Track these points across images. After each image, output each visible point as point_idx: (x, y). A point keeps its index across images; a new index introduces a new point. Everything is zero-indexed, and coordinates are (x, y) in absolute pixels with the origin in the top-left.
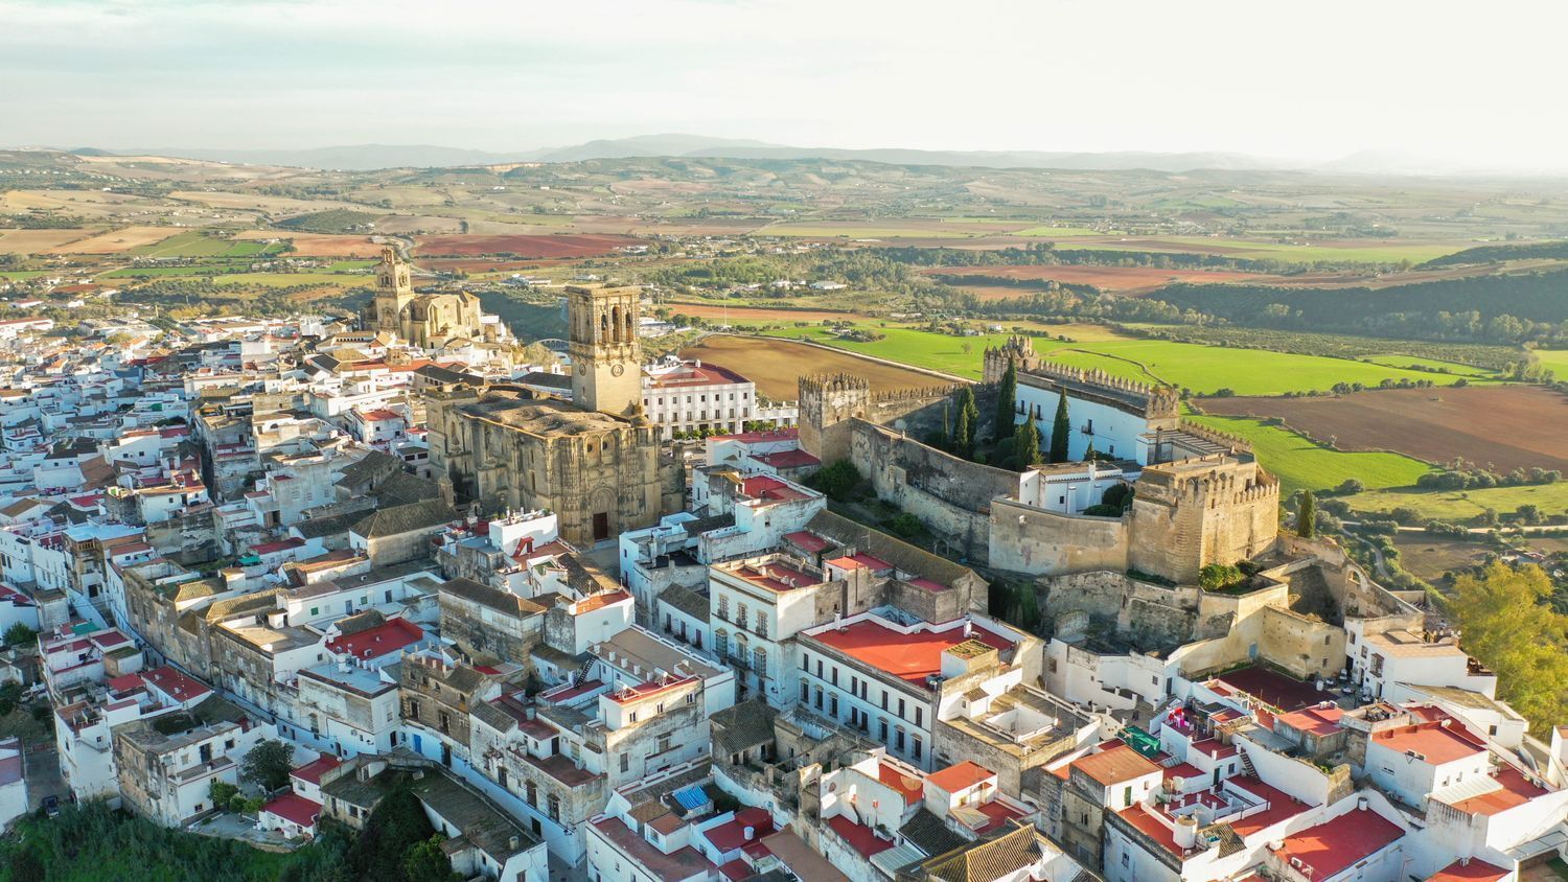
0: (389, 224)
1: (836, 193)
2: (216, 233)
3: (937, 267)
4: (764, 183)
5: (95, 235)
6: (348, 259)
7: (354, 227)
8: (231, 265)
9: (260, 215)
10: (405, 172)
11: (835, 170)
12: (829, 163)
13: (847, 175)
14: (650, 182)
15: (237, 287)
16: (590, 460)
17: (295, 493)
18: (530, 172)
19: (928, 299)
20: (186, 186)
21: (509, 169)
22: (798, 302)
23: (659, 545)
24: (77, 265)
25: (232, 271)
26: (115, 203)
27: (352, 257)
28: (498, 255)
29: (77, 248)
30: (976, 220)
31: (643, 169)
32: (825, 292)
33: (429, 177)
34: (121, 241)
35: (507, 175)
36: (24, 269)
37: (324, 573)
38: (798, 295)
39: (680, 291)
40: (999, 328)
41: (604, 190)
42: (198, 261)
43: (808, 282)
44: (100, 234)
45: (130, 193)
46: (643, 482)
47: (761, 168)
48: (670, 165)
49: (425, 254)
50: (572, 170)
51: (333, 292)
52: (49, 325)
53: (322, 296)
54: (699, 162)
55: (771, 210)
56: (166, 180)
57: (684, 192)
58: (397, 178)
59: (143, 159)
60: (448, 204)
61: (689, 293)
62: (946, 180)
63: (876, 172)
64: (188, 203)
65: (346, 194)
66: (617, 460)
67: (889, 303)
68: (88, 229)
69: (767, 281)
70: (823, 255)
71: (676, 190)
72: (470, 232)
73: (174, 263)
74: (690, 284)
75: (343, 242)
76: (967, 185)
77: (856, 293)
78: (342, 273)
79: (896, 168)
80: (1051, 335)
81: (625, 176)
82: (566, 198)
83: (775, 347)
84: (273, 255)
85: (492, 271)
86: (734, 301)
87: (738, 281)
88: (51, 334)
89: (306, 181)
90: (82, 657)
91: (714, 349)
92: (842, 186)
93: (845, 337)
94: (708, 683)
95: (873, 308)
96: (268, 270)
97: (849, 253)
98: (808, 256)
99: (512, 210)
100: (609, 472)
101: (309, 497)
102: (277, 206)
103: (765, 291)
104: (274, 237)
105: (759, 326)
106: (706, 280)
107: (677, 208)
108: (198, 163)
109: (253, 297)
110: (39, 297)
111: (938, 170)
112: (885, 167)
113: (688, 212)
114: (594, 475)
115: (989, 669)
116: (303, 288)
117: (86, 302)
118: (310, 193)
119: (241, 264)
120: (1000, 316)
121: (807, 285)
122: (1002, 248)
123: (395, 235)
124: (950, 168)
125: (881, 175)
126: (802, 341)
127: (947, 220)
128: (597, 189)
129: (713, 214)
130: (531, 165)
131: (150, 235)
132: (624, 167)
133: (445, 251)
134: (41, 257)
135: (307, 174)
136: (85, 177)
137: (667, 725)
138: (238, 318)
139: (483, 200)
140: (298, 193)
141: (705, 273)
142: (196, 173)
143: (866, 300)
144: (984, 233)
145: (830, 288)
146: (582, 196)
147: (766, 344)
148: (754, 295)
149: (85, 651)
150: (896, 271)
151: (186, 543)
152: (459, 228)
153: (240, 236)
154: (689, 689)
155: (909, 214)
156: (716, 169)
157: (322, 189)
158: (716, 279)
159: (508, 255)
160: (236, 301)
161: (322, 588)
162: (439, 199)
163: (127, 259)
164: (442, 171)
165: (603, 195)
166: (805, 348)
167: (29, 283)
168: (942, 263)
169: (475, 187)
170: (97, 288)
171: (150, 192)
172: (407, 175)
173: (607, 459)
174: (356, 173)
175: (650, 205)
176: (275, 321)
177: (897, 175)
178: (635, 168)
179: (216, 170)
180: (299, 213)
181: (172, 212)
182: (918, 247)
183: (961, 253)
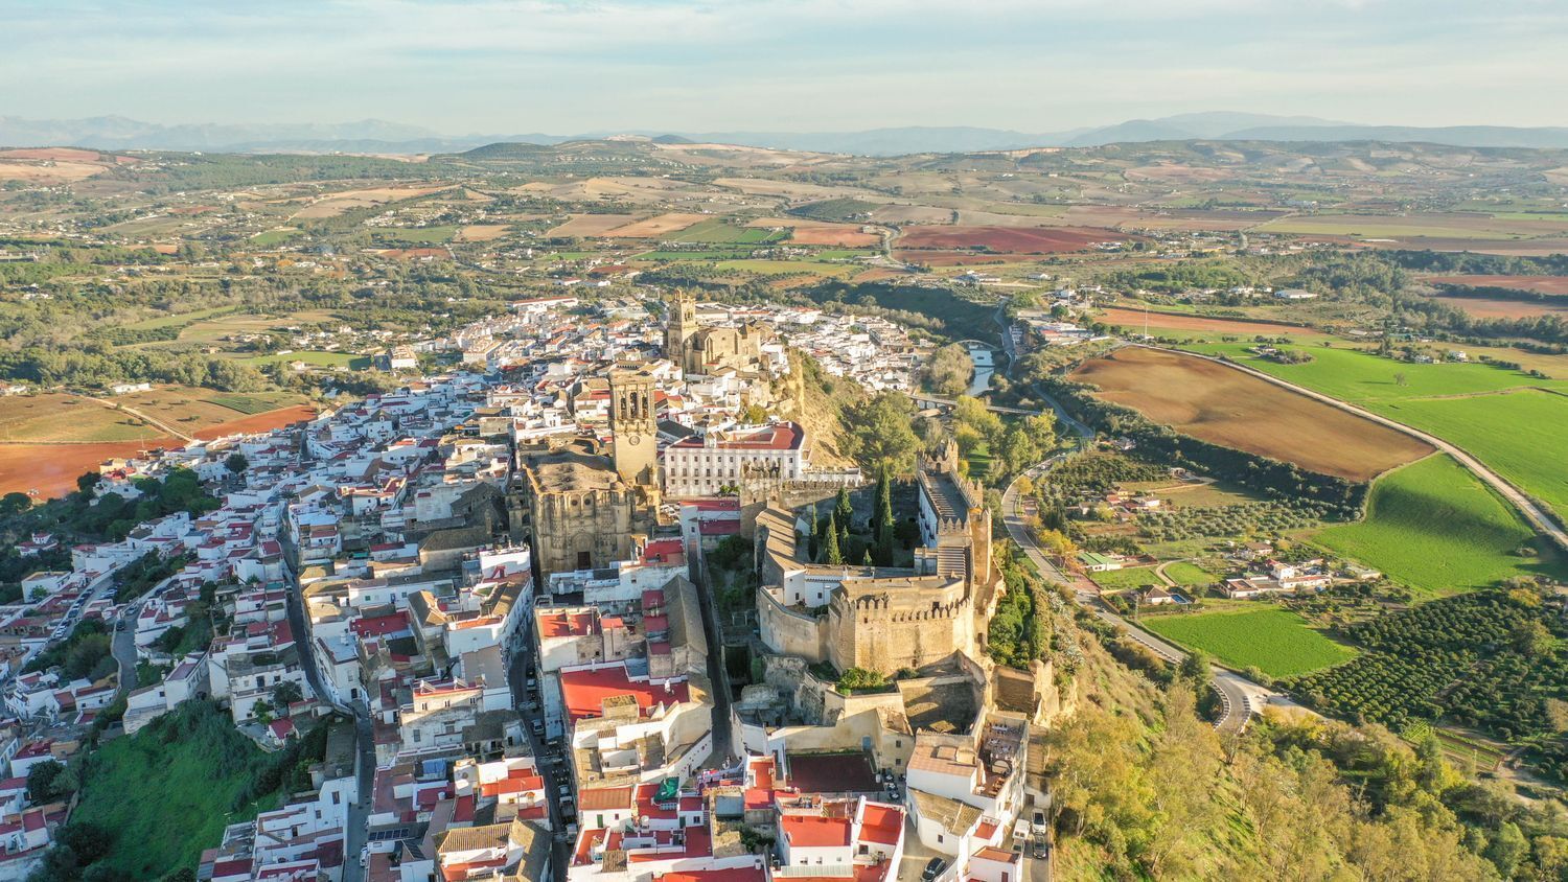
0: (885, 213)
1: (1378, 182)
2: (734, 220)
3: (1453, 274)
4: (1296, 169)
5: (639, 221)
6: (836, 247)
7: (854, 215)
8: (737, 251)
9: (782, 201)
10: (927, 157)
11: (1385, 154)
12: (1384, 146)
13: (1399, 160)
14: (1168, 167)
15: (732, 273)
16: (573, 512)
17: (429, 508)
18: (1046, 158)
19: (1408, 316)
20: (730, 173)
21: (1026, 154)
22: (1252, 312)
23: (565, 585)
24: (618, 248)
25: (734, 257)
26: (670, 189)
27: (841, 246)
28: (973, 248)
29: (622, 232)
30: (1537, 217)
31: (1165, 154)
32: (1289, 302)
33: (946, 163)
34: (657, 226)
35: (1023, 161)
36: (578, 250)
37: (387, 572)
38: (1256, 303)
39: (1127, 295)
40: (1463, 355)
41: (1117, 177)
42: (712, 246)
43: (1275, 289)
44: (643, 219)
45: (683, 180)
46: (615, 532)
47: (1298, 151)
48: (1197, 149)
49: (905, 244)
50: (1090, 155)
51: (810, 281)
52: (574, 303)
53: (798, 284)
54: (1229, 145)
55: (1290, 201)
56: (718, 166)
57: (1201, 179)
58: (918, 164)
59: (705, 147)
60: (955, 191)
61: (1135, 297)
62: (1526, 166)
63: (1438, 156)
64: (726, 189)
65: (864, 181)
66: (595, 514)
67: (1357, 318)
68: (636, 214)
69: (1228, 286)
70: (1317, 256)
71: (1194, 176)
72: (959, 222)
73: (692, 248)
74: (1141, 287)
75: (836, 231)
76: (1544, 173)
77: (1323, 304)
78: (826, 262)
79: (1464, 151)
80: (1523, 368)
81: (1142, 161)
82: (1071, 186)
83: (1184, 364)
84: (774, 242)
85: (959, 264)
86: (1180, 308)
87: (1196, 286)
88: (572, 312)
89: (836, 166)
90: (258, 605)
91: (1121, 361)
92: (1389, 173)
93: (1267, 358)
94: (485, 692)
95: (1335, 323)
96: (765, 257)
97: (1350, 256)
98: (1298, 257)
99: (1015, 197)
100: (588, 522)
101: (439, 510)
102: (799, 192)
103: (1222, 299)
104: (778, 224)
105: (1182, 337)
106: (1161, 283)
107: (1185, 197)
108: (749, 149)
109: (741, 283)
110: (580, 276)
111: (1518, 154)
112: (1452, 150)
113: (1195, 202)
114: (575, 523)
115: (625, 717)
116: (784, 276)
117: (612, 282)
118: (834, 179)
119: (745, 250)
120: (1479, 341)
121: (1272, 294)
122: (1544, 254)
123: (886, 225)
124: (1535, 151)
125: (1442, 160)
126: (1216, 359)
127: (1497, 216)
128: (1110, 177)
129: (1222, 205)
130: (1049, 151)
131: (681, 221)
132: (1141, 152)
133: (924, 243)
134: (595, 240)
135: (840, 160)
136: (654, 163)
137: (452, 716)
138: (713, 304)
139: (989, 187)
140: (824, 178)
141: (1160, 276)
142: (745, 159)
143: (1330, 314)
144: (1534, 234)
145: (1297, 297)
146: (1089, 183)
147: (1176, 359)
148: (1207, 302)
149: (259, 602)
150: (1393, 279)
151: (363, 534)
152: (949, 218)
153: (752, 223)
154: (472, 694)
155: (1454, 208)
156: (1246, 153)
157: (844, 176)
158: (1170, 283)
159: (981, 248)
160: (725, 286)
161: (381, 582)
162: (948, 186)
163: (657, 244)
164: (959, 157)
165: (1115, 182)
166: (1215, 366)
167: (577, 263)
168: (1462, 269)
169: (986, 174)
170: (625, 269)
171: (702, 178)
172: (928, 161)
173: (587, 512)
174: (883, 159)
175: (1157, 194)
176: (744, 309)
177: (1464, 160)
178: (1157, 153)
179: (762, 156)
180: (814, 200)
181: (708, 198)
182: (1436, 250)
183: (1489, 259)
